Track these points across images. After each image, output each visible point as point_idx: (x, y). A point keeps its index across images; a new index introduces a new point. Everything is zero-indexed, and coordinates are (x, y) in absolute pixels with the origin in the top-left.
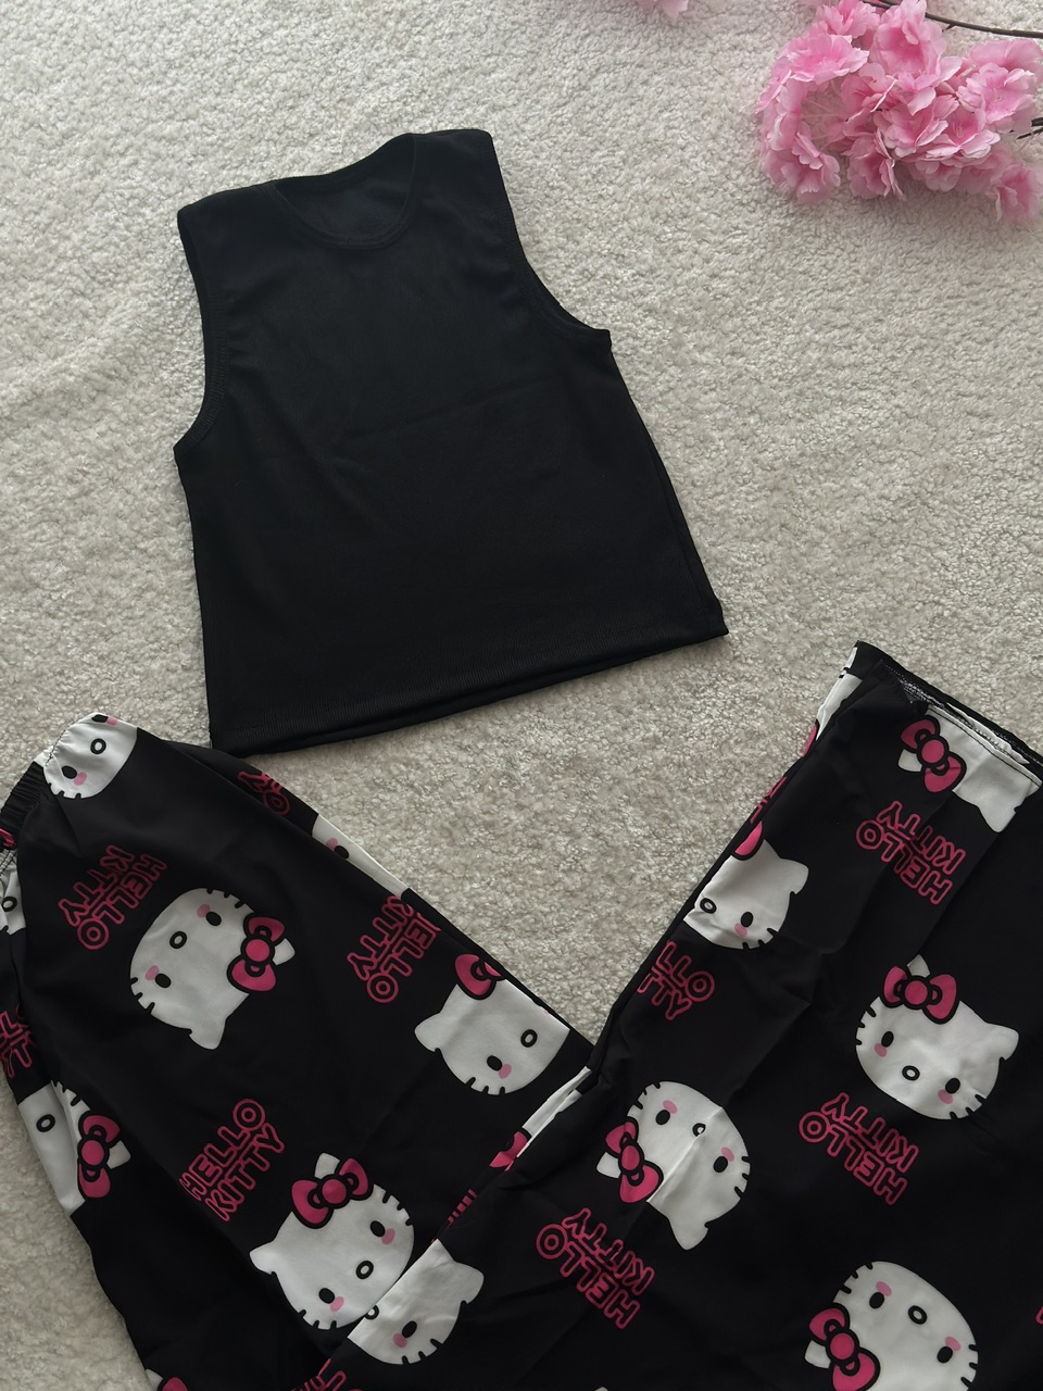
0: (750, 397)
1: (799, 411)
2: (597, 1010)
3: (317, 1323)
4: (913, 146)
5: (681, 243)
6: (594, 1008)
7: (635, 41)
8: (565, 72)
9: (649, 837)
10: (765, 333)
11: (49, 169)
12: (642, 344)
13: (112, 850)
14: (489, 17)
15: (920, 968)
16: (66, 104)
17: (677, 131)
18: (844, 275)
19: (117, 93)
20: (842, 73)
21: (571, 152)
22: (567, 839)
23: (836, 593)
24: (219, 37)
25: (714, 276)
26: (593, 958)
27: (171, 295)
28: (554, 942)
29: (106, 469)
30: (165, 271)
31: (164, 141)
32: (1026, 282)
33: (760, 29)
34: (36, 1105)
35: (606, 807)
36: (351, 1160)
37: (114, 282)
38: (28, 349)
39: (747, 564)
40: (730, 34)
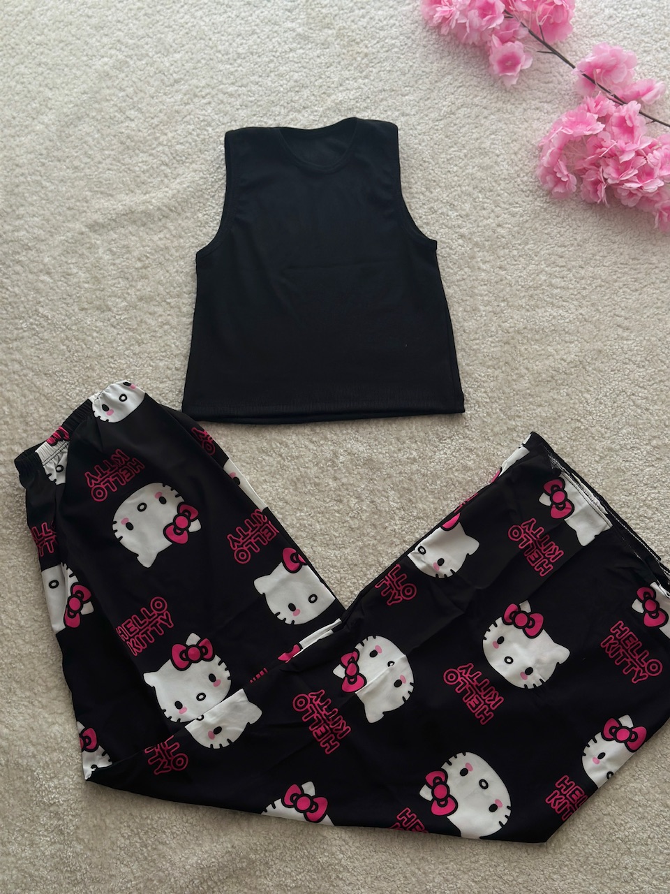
0: (504, 292)
1: (528, 305)
2: (352, 592)
3: (171, 717)
4: (618, 179)
5: (486, 205)
6: (350, 591)
7: (485, 95)
8: (444, 103)
9: (399, 509)
10: (520, 261)
11: (164, 97)
12: (454, 253)
13: (119, 452)
14: (411, 66)
15: (526, 607)
16: (180, 65)
17: (497, 146)
18: (568, 240)
19: (208, 65)
20: (588, 133)
21: (439, 145)
22: (356, 500)
23: (527, 404)
24: (268, 47)
25: (499, 225)
26: (356, 565)
27: (213, 175)
28: (337, 552)
29: (159, 258)
30: (212, 162)
31: (227, 95)
32: (664, 264)
33: (553, 102)
34: (51, 574)
35: (380, 488)
36: (206, 640)
37: (184, 163)
38: (132, 187)
39: (483, 379)
40: (536, 101)
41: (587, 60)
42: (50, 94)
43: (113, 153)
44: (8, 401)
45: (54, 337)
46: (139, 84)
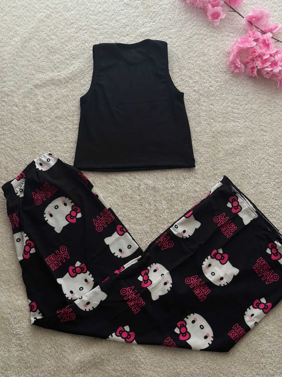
0: (213, 115)
1: (223, 121)
2: (146, 244)
3: (68, 297)
4: (262, 66)
5: (205, 77)
7: (205, 29)
8: (188, 33)
9: (167, 209)
10: (219, 102)
11: (67, 30)
12: (191, 98)
13: (46, 184)
14: (173, 17)
15: (221, 251)
16: (74, 16)
17: (210, 52)
18: (240, 93)
19: (86, 16)
20: (249, 46)
21: (185, 51)
22: (148, 205)
23: (222, 163)
24: (112, 8)
25: (211, 86)
26: (148, 232)
27: (88, 64)
28: (140, 227)
29: (64, 100)
30: (87, 58)
31: (94, 29)
33: (234, 33)
34: (17, 236)
35: (159, 200)
36: (84, 264)
37: (75, 59)
38: (53, 69)
39: (203, 153)
40: (227, 32)
41: (249, 15)
42: (18, 28)
43: (45, 54)
45: (19, 134)
46: (56, 24)
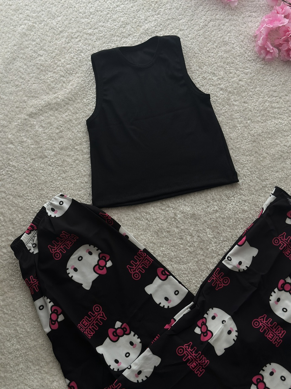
0: (248, 115)
1: (262, 120)
2: (196, 286)
3: (114, 369)
5: (231, 71)
6: (195, 285)
7: (221, 13)
8: (201, 21)
9: (213, 238)
10: (254, 97)
11: (56, 41)
12: (219, 99)
13: (64, 232)
14: (181, 4)
15: (289, 280)
16: (62, 23)
17: (232, 39)
18: (277, 82)
19: (76, 20)
20: (281, 25)
21: (202, 43)
22: (190, 237)
23: (270, 172)
24: (105, 6)
25: (240, 80)
26: (196, 271)
27: (88, 78)
28: (185, 266)
29: (67, 126)
30: (86, 71)
31: (88, 35)
33: (257, 11)
34: (39, 302)
35: (202, 229)
36: (125, 324)
37: (72, 74)
39: (245, 163)
40: (248, 13)
43: (34, 75)
44: (2, 213)
45: (20, 176)
46: (42, 36)
